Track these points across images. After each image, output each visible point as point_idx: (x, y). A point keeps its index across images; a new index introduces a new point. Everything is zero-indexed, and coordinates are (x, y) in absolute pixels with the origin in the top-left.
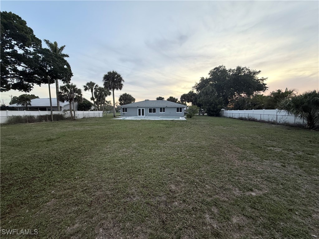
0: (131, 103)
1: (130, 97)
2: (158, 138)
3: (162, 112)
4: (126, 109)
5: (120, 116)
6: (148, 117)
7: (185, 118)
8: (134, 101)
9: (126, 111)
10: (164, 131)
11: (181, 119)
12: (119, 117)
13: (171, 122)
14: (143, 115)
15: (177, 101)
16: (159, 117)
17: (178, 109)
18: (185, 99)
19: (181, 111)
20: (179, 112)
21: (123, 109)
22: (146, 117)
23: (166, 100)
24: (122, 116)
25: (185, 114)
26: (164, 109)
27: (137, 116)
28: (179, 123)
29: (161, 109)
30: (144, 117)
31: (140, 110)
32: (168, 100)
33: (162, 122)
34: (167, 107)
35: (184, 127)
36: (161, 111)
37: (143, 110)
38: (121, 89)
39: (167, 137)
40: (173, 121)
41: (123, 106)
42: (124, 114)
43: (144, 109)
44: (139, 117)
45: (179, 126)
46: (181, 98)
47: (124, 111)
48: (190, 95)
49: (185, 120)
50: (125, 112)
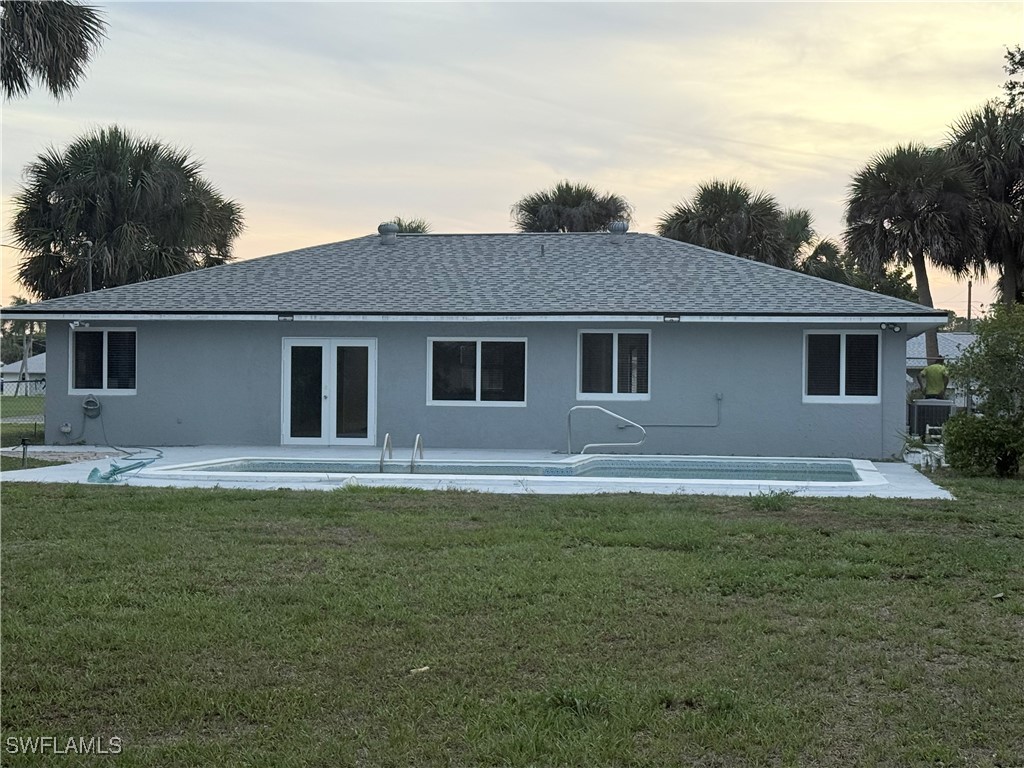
0: (182, 265)
1: (168, 191)
2: (671, 717)
3: (616, 396)
4: (124, 345)
5: (38, 438)
6: (432, 458)
7: (926, 471)
8: (223, 245)
9: (123, 376)
10: (710, 637)
11: (874, 481)
12: (33, 450)
13: (765, 522)
14: (352, 422)
15: (806, 251)
16: (575, 460)
17: (822, 350)
18: (908, 214)
19: (863, 381)
20: (843, 399)
21: (87, 342)
22: (402, 457)
23: (654, 232)
24: (67, 439)
25: (922, 420)
26: (636, 346)
27: (274, 441)
28: (869, 535)
29: (595, 347)
30: (374, 458)
31: (307, 363)
32: (680, 227)
33: (635, 520)
34: (673, 327)
35: (957, 590)
36: (595, 379)
37: (352, 364)
38: (60, 76)
39: (783, 708)
40: (776, 505)
41: (80, 301)
42: (92, 409)
43: (372, 345)
44: (304, 450)
45: (886, 570)
46: (857, 210)
47: (88, 376)
48: (976, 167)
49: (935, 503)
50: (105, 391)
